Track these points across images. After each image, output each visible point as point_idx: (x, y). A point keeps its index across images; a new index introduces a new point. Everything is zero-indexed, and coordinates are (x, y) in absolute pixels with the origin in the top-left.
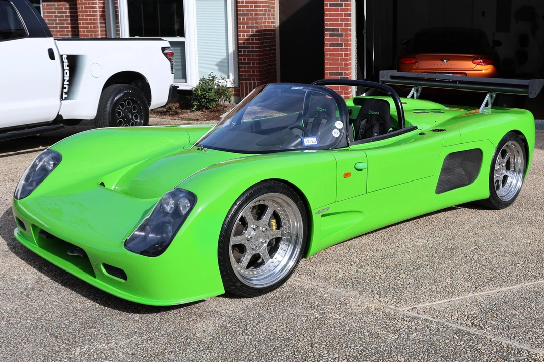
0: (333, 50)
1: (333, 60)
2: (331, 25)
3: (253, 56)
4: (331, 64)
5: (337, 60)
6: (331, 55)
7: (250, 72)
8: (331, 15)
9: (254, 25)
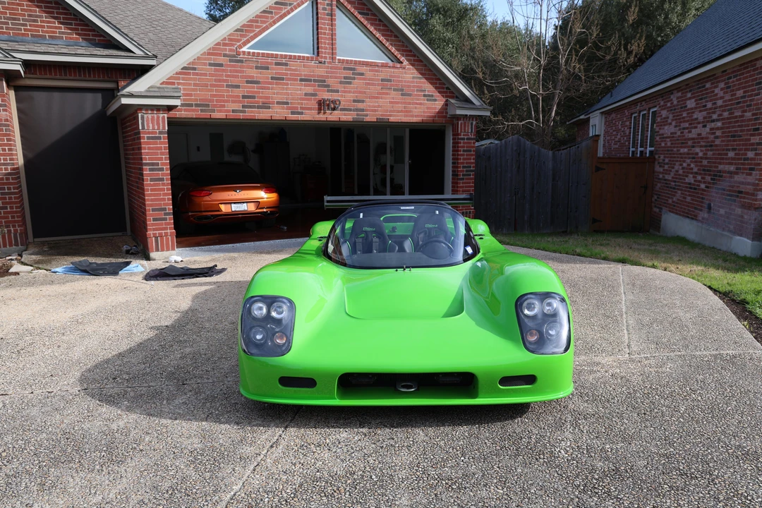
0: (154, 185)
1: (154, 195)
2: (150, 159)
3: (10, 198)
4: (152, 200)
5: (160, 195)
6: (152, 190)
7: (8, 217)
8: (149, 148)
9: (9, 162)
